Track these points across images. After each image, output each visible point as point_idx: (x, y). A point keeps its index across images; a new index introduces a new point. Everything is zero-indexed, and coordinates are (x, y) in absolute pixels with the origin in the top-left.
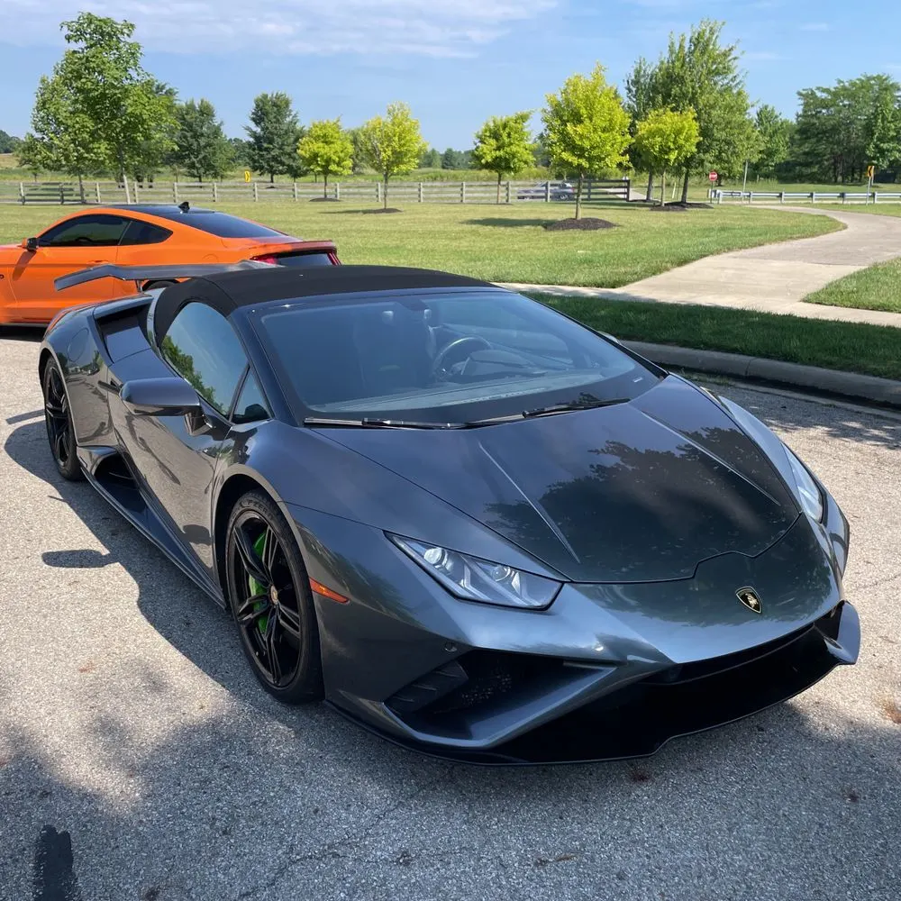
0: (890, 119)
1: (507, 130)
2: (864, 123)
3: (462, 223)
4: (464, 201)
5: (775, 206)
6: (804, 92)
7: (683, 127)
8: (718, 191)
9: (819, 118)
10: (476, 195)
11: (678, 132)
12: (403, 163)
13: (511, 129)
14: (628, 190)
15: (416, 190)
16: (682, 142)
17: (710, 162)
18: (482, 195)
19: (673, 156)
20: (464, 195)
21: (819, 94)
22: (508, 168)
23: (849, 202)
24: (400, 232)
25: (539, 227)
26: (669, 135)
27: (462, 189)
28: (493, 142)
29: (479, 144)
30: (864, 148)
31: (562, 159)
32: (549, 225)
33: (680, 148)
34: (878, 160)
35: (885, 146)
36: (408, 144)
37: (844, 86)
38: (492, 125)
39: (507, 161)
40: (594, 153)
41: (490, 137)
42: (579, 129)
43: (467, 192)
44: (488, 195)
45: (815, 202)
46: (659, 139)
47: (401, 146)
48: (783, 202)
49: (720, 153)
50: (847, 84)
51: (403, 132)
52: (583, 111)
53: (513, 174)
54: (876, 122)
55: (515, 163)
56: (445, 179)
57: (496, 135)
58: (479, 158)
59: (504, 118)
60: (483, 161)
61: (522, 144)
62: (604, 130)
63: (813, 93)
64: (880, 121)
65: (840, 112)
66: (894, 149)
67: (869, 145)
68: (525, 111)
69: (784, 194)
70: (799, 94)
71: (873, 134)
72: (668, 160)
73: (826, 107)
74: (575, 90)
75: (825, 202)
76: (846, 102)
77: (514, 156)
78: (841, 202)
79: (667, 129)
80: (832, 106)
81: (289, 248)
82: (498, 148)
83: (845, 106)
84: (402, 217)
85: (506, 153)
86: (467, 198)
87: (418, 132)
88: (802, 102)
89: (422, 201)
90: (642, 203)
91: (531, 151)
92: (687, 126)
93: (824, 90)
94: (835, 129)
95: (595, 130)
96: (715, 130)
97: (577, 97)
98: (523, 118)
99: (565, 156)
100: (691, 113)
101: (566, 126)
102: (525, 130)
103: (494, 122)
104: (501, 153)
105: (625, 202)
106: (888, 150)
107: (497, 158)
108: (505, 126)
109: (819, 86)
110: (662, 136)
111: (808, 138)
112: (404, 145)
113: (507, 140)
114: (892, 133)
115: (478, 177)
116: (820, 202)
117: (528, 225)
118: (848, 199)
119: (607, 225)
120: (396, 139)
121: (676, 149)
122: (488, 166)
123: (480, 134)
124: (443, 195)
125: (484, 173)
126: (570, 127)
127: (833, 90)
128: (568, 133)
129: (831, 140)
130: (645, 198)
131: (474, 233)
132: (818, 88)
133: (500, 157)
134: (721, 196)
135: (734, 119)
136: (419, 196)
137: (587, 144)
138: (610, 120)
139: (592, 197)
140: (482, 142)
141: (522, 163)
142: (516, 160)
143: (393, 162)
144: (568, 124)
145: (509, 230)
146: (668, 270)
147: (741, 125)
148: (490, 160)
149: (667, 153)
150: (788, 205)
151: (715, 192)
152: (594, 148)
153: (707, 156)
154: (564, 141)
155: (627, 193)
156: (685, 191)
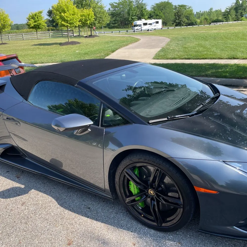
0: (133, 10)
1: (36, 16)
2: (127, 11)
3: (32, 45)
4: (24, 39)
5: (111, 35)
6: (111, 4)
7: (90, 14)
8: (96, 32)
9: (115, 11)
10: (27, 37)
11: (89, 15)
12: (6, 28)
13: (38, 16)
14: (73, 33)
15: (8, 37)
16: (90, 18)
17: (97, 24)
18: (30, 37)
19: (88, 22)
20: (24, 37)
21: (114, 4)
22: (39, 28)
23: (129, 33)
24: (13, 50)
25: (58, 45)
26: (86, 16)
27: (23, 36)
28: (32, 20)
29: (28, 21)
30: (128, 18)
31: (62, 24)
32: (61, 44)
33: (90, 20)
34: (132, 21)
35: (133, 17)
36: (6, 22)
37: (120, 2)
38: (31, 15)
39: (38, 26)
40: (71, 22)
41: (31, 18)
42: (65, 14)
43: (25, 36)
44: (31, 37)
45: (121, 33)
46: (84, 17)
47: (4, 23)
48: (113, 34)
49: (99, 21)
50: (121, 1)
51: (4, 18)
52: (66, 9)
53: (41, 29)
54: (130, 11)
55: (41, 26)
56: (13, 33)
57: (33, 18)
58: (29, 25)
59: (35, 13)
60: (31, 26)
61: (42, 20)
62: (73, 15)
63: (113, 4)
64: (131, 11)
65: (120, 9)
66: (135, 18)
67: (129, 17)
68: (41, 10)
69: (113, 32)
70: (110, 4)
71: (130, 15)
72: (87, 23)
73: (117, 8)
74: (62, 3)
75: (123, 33)
76: (122, 6)
77: (40, 24)
78: (127, 33)
79: (85, 14)
80: (118, 7)
81: (6, 58)
82: (35, 22)
83: (121, 7)
84: (9, 45)
85: (38, 23)
86: (25, 38)
87: (9, 18)
88: (111, 6)
89: (10, 40)
90: (78, 36)
91: (45, 22)
92: (91, 13)
93: (116, 3)
94: (120, 14)
95: (70, 15)
96: (97, 15)
97: (63, 5)
98: (41, 12)
99: (63, 23)
100: (91, 9)
101: (61, 14)
102: (42, 16)
103: (32, 14)
104: (36, 23)
105: (73, 36)
106: (134, 19)
107: (35, 25)
108: (36, 15)
109: (114, 2)
110: (84, 16)
111: (114, 16)
112: (5, 22)
113: (37, 20)
114: (134, 14)
115: (23, 32)
116: (122, 33)
117: (54, 44)
118: (129, 32)
119: (79, 43)
120: (2, 20)
121: (89, 20)
122: (32, 28)
123: (28, 18)
124: (17, 38)
125: (31, 29)
126: (63, 14)
127: (118, 3)
128: (62, 16)
129: (119, 17)
130: (78, 35)
131: (39, 48)
132: (114, 3)
133: (36, 25)
134: (97, 33)
135: (102, 11)
136: (9, 38)
137: (69, 19)
138: (74, 12)
139: (63, 35)
140: (29, 20)
141: (43, 26)
142: (41, 25)
143: (2, 28)
144: (62, 13)
145: (49, 47)
146: (110, 54)
147: (103, 13)
148: (33, 26)
149: (87, 21)
150: (114, 34)
151: (95, 32)
152: (71, 20)
153: (96, 22)
154: (61, 18)
155: (73, 34)
156: (91, 32)
